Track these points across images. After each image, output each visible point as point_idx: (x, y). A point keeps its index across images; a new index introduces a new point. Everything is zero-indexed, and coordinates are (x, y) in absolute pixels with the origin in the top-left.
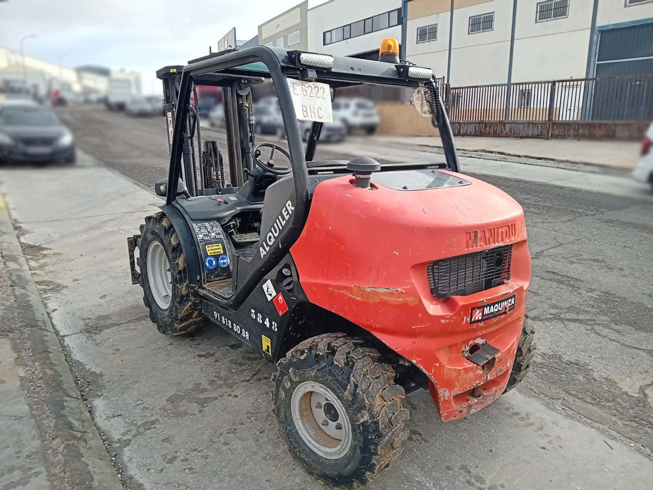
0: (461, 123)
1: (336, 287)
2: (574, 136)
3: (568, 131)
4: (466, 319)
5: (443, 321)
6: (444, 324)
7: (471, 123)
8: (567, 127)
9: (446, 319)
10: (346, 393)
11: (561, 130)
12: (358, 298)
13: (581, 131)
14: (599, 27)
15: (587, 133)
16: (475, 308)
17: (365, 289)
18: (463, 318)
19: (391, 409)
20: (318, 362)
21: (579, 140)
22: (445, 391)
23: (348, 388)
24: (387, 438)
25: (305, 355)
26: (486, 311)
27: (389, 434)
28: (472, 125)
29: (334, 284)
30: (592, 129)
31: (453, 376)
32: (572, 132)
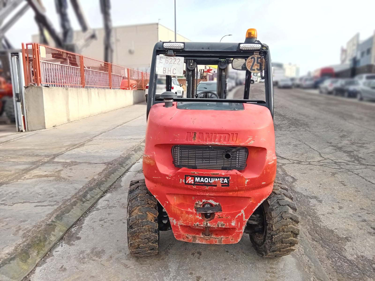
4: (182, 181)
5: (168, 178)
6: (168, 180)
9: (169, 177)
16: (188, 175)
18: (180, 179)
19: (140, 217)
22: (173, 219)
24: (134, 230)
26: (198, 180)
27: (136, 229)
31: (178, 212)
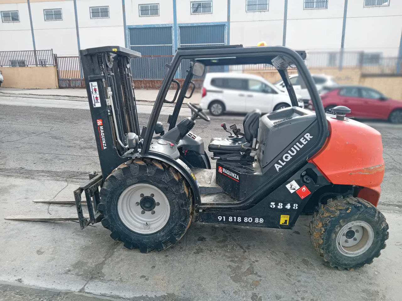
0: (70, 80)
1: (353, 172)
2: (144, 87)
3: (140, 85)
7: (78, 80)
8: (140, 82)
10: (376, 218)
11: (137, 84)
12: (366, 174)
13: (148, 85)
14: (128, 26)
15: (151, 86)
17: (371, 168)
20: (359, 210)
21: (147, 89)
23: (376, 215)
25: (350, 210)
28: (79, 81)
29: (352, 170)
30: (153, 83)
32: (143, 85)
